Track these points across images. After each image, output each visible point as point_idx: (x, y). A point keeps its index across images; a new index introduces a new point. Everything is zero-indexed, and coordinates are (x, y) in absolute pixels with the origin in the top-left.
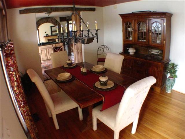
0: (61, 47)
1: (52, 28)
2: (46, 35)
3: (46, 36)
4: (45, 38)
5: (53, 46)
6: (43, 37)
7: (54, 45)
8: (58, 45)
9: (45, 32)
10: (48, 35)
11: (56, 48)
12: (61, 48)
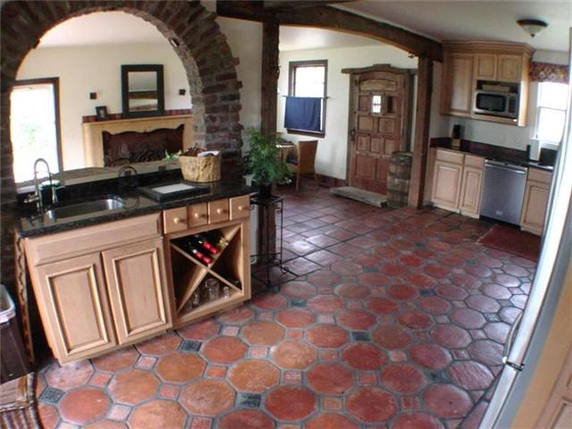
0: (228, 228)
1: (131, 75)
2: (94, 113)
3: (97, 119)
4: (87, 125)
5: (161, 224)
6: (81, 120)
7: (174, 220)
8: (204, 216)
9: (93, 96)
10: (104, 108)
11: (187, 242)
12: (229, 236)
